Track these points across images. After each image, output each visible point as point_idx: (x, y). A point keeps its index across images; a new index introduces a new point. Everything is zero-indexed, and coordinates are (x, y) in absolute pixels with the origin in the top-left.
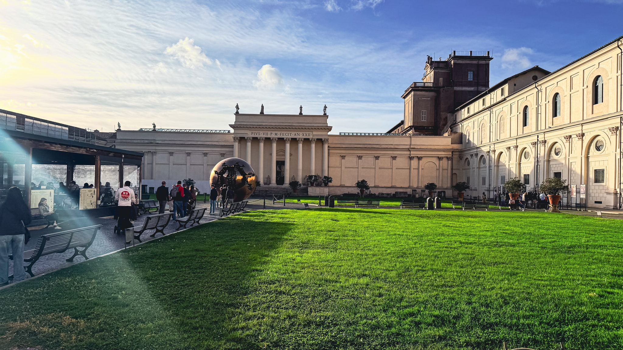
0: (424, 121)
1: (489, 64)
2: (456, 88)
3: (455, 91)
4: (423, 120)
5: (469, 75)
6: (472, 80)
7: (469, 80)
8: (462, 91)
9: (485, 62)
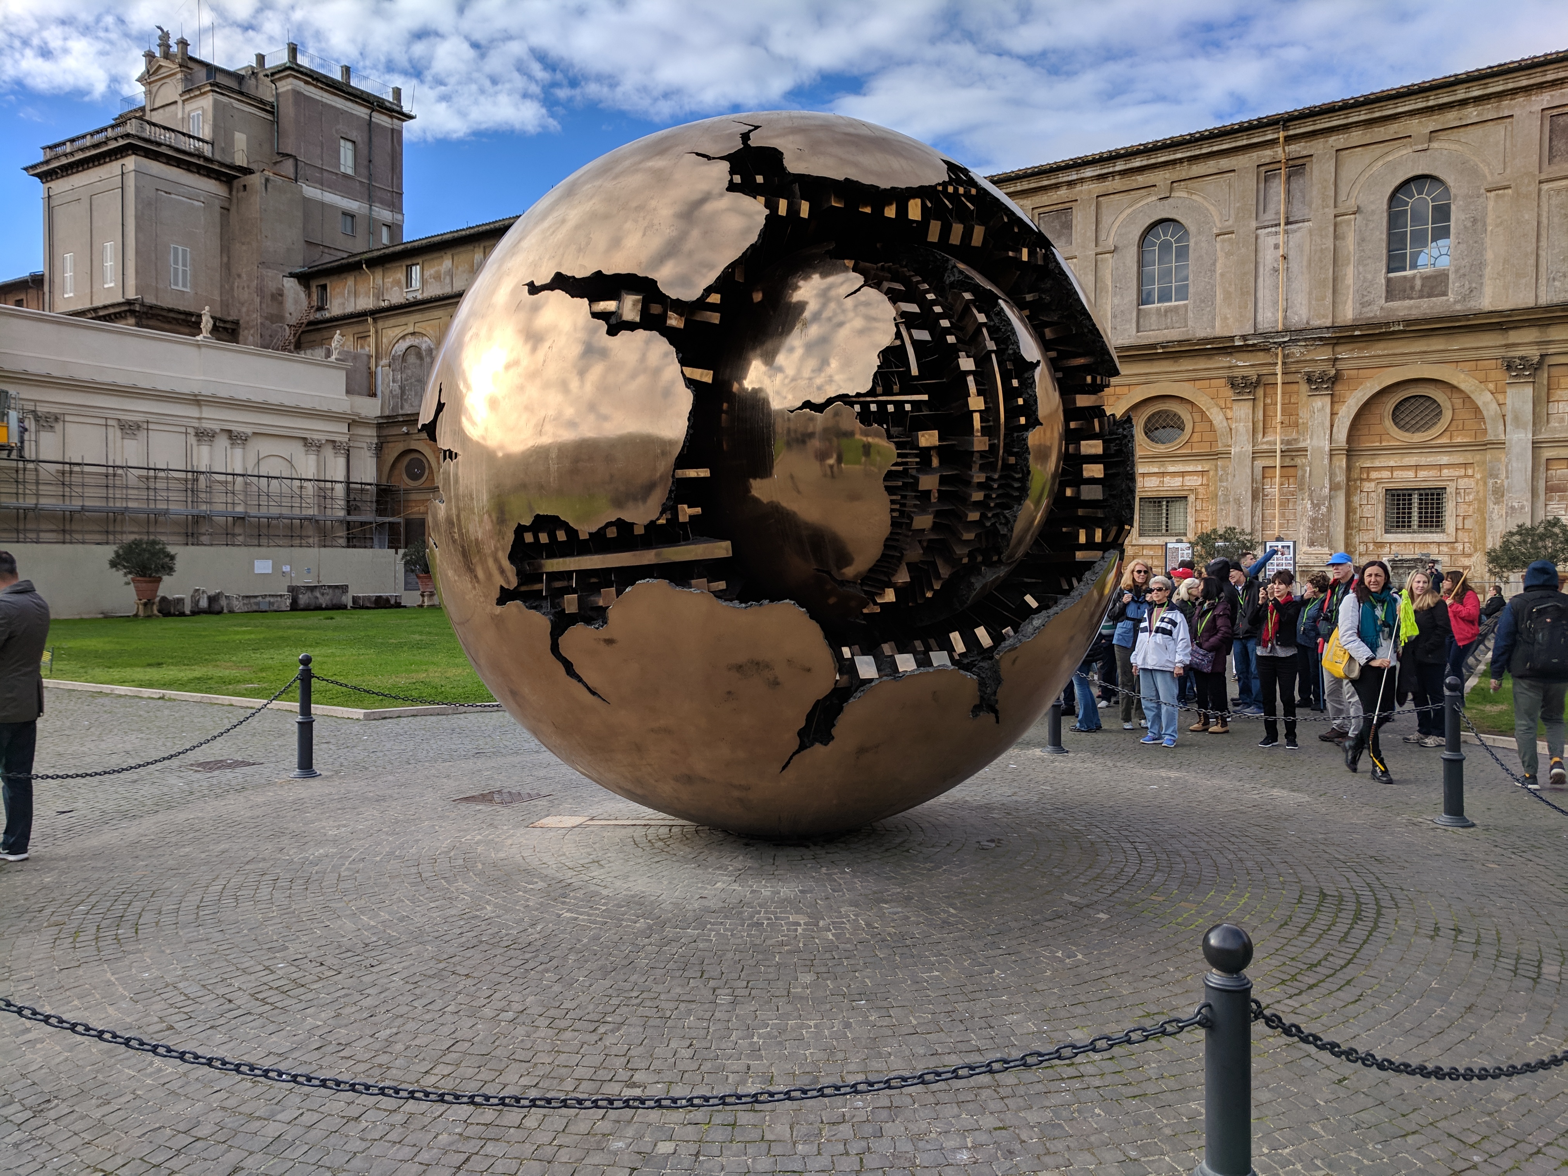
0: (180, 288)
1: (400, 133)
2: (311, 192)
3: (306, 201)
4: (176, 284)
5: (342, 149)
6: (350, 172)
7: (342, 169)
8: (323, 204)
9: (389, 120)
